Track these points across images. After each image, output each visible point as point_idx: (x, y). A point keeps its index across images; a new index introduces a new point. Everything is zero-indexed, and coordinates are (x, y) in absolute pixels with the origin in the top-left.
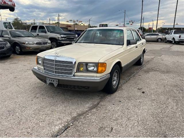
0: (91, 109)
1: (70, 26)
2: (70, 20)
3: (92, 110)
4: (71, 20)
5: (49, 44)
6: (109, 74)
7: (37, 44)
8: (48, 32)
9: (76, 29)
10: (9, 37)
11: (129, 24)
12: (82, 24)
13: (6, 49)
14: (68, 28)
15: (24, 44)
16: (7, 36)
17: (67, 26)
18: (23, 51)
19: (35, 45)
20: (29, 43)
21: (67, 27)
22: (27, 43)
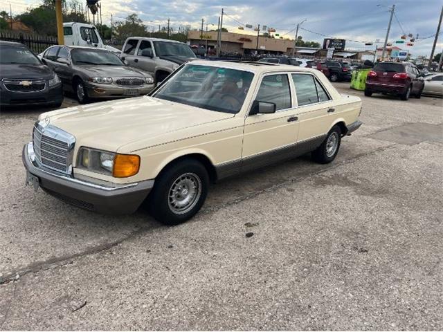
0: (91, 251)
1: (247, 39)
2: (247, 26)
3: (88, 256)
4: (249, 27)
5: (149, 86)
6: (153, 181)
7: (118, 82)
8: (157, 55)
9: (263, 48)
10: (68, 62)
11: (402, 42)
12: (277, 35)
13: (47, 90)
14: (242, 44)
15: (92, 80)
16: (64, 60)
17: (242, 39)
18: (89, 96)
19: (114, 86)
20: (101, 80)
21: (240, 42)
22: (96, 78)
